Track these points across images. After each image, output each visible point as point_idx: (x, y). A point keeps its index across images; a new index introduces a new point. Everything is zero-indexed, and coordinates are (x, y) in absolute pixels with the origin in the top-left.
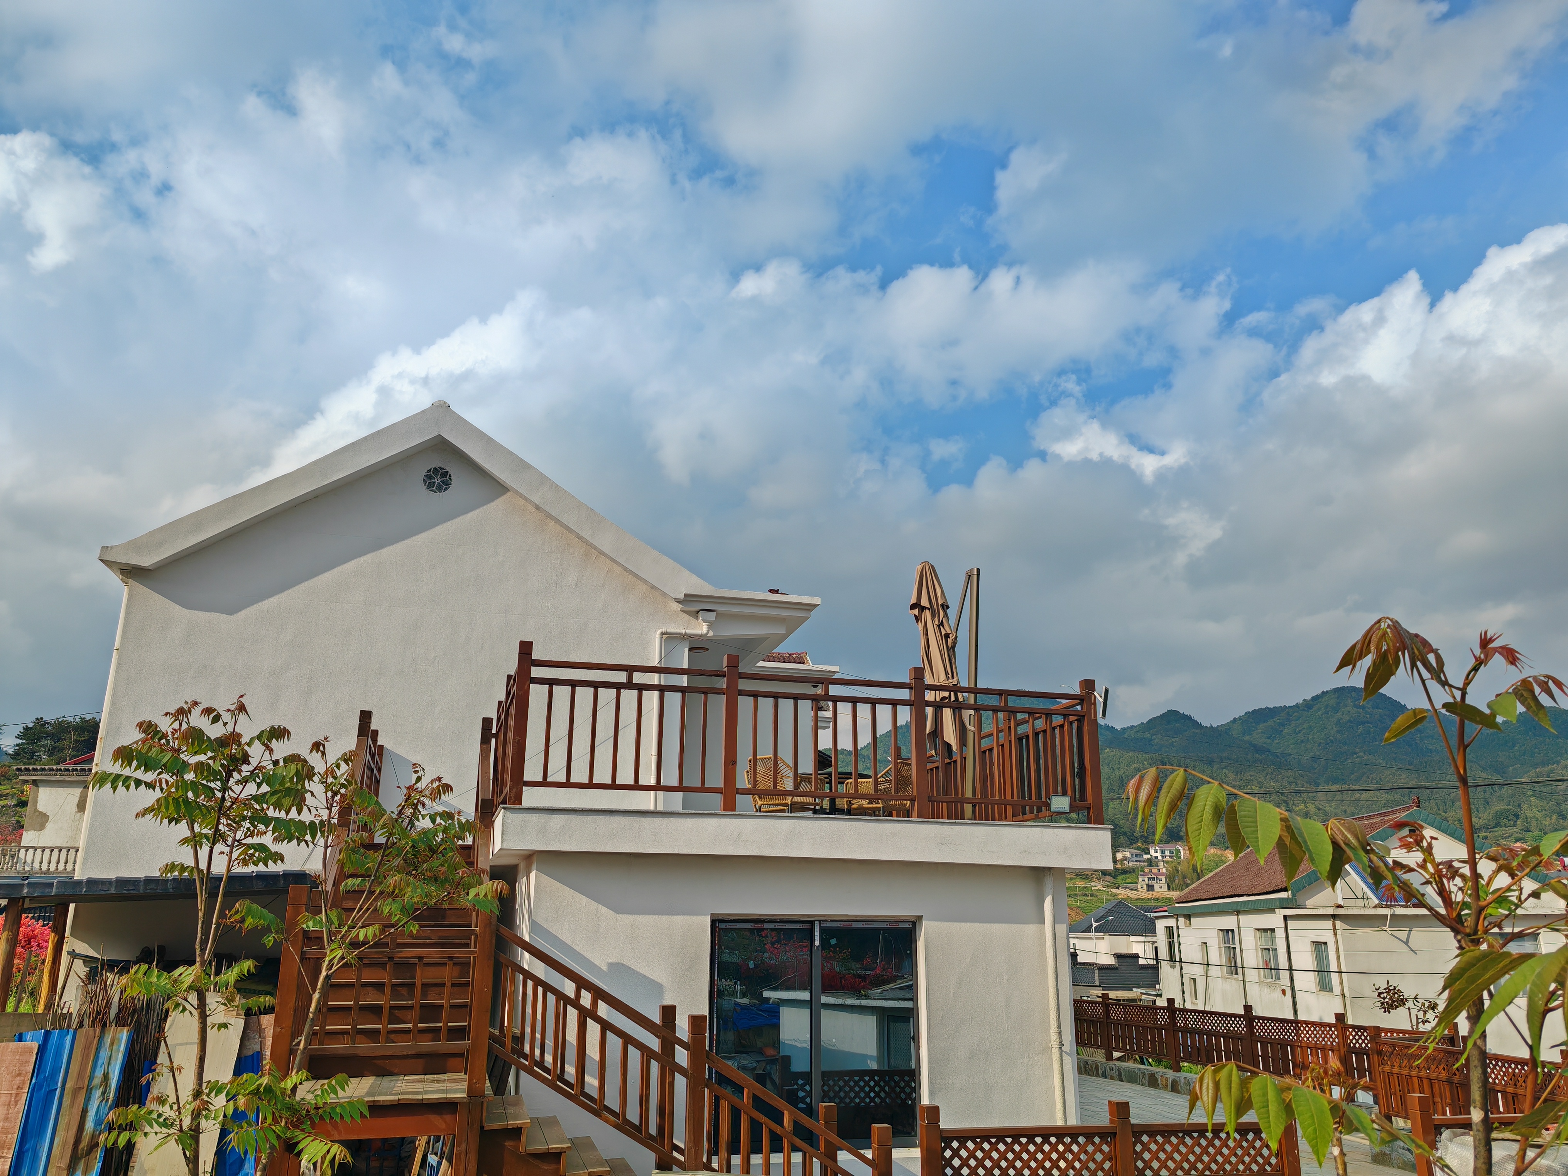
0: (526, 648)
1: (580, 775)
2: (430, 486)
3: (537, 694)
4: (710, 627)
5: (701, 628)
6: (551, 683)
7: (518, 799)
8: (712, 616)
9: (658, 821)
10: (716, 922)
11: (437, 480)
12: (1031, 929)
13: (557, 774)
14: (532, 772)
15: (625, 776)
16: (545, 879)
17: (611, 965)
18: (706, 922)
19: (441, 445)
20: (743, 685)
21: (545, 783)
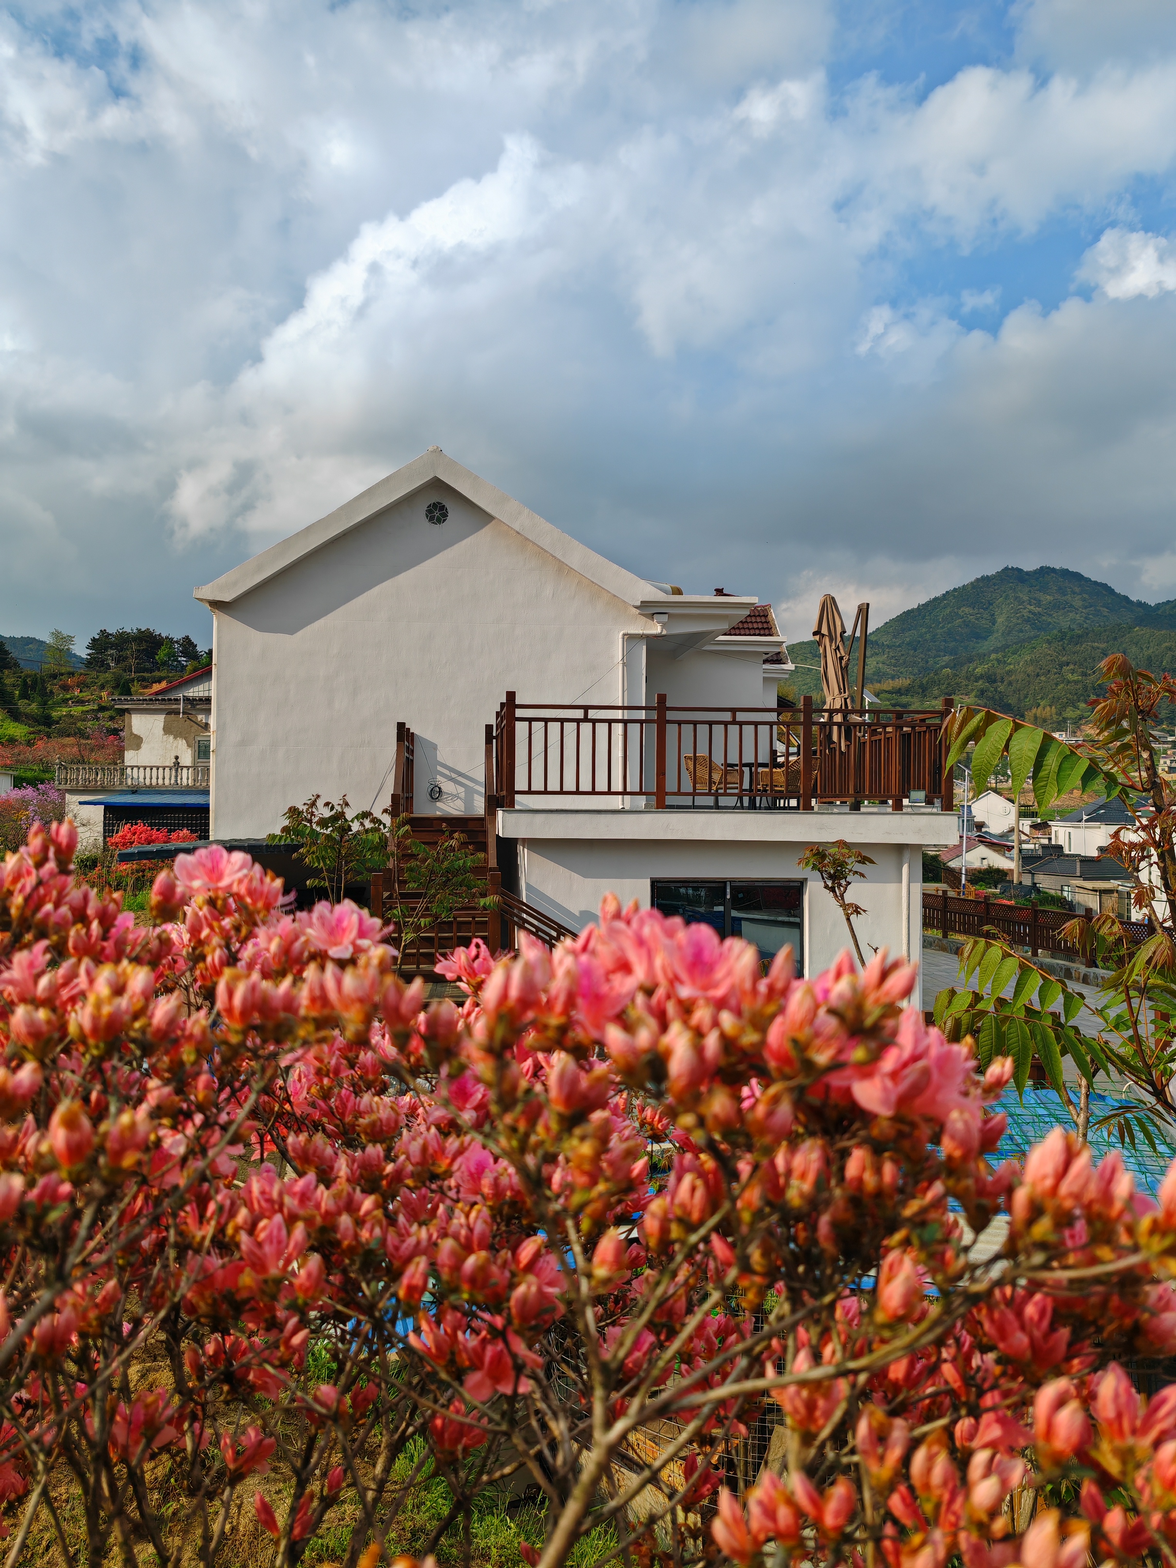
0: (511, 695)
1: (553, 785)
2: (431, 519)
3: (521, 728)
4: (663, 627)
5: (656, 629)
6: (530, 720)
7: (512, 804)
8: (665, 618)
9: (609, 817)
10: (654, 883)
11: (437, 514)
12: (891, 887)
13: (538, 785)
14: (521, 784)
15: (586, 786)
16: (535, 856)
17: (581, 912)
18: (648, 882)
19: (437, 484)
20: (670, 715)
21: (530, 792)
